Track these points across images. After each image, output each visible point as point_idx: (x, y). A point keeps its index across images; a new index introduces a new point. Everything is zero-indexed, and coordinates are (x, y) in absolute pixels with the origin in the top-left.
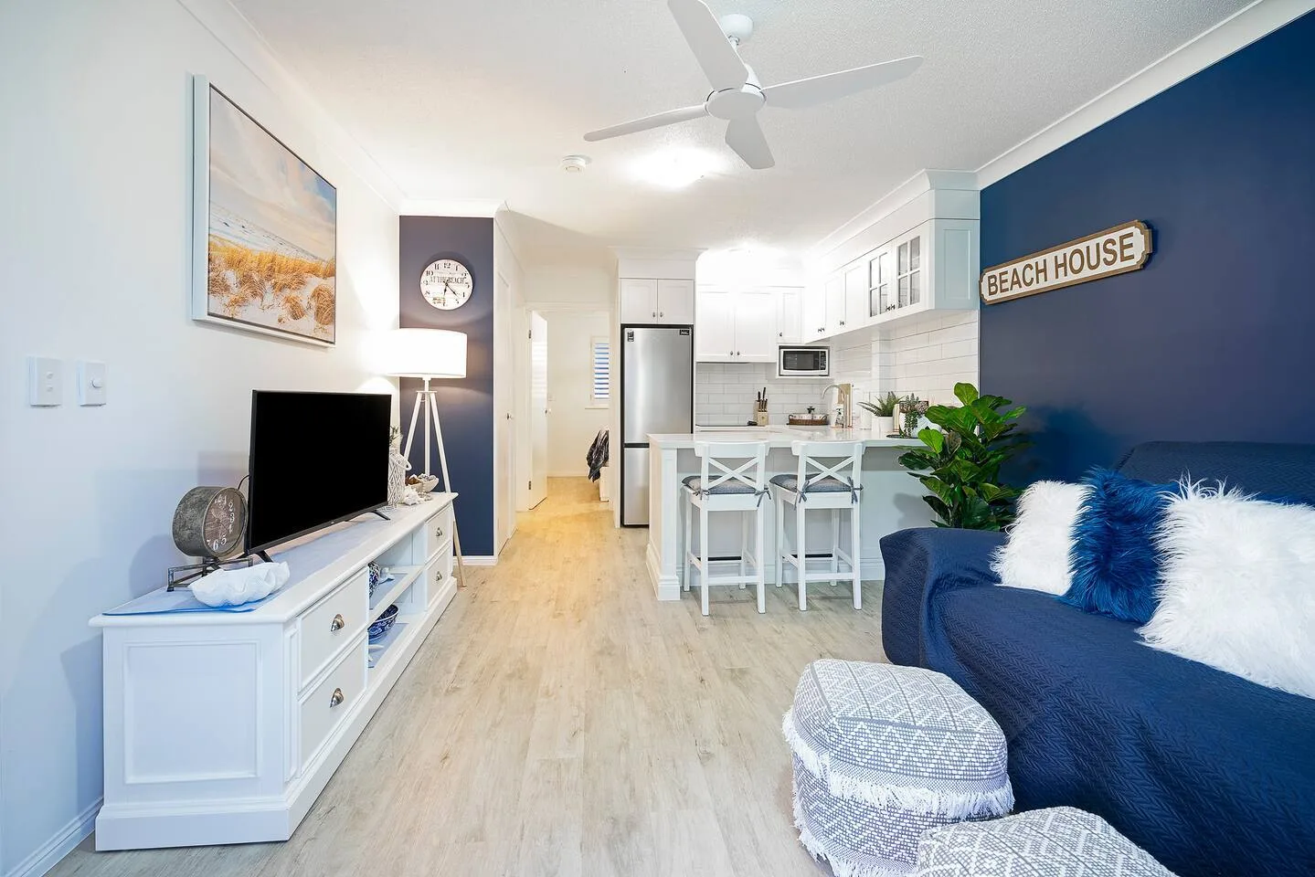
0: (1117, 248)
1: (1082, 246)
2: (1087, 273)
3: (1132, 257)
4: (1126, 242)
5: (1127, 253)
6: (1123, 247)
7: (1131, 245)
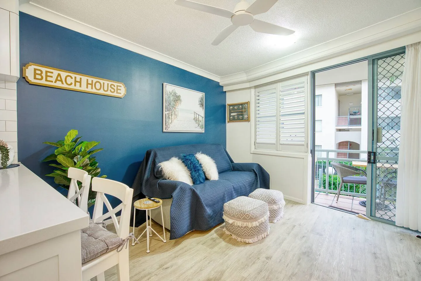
0: (115, 88)
1: (102, 82)
2: (101, 92)
3: (120, 93)
4: (119, 88)
5: (119, 91)
6: (117, 89)
7: (120, 90)
